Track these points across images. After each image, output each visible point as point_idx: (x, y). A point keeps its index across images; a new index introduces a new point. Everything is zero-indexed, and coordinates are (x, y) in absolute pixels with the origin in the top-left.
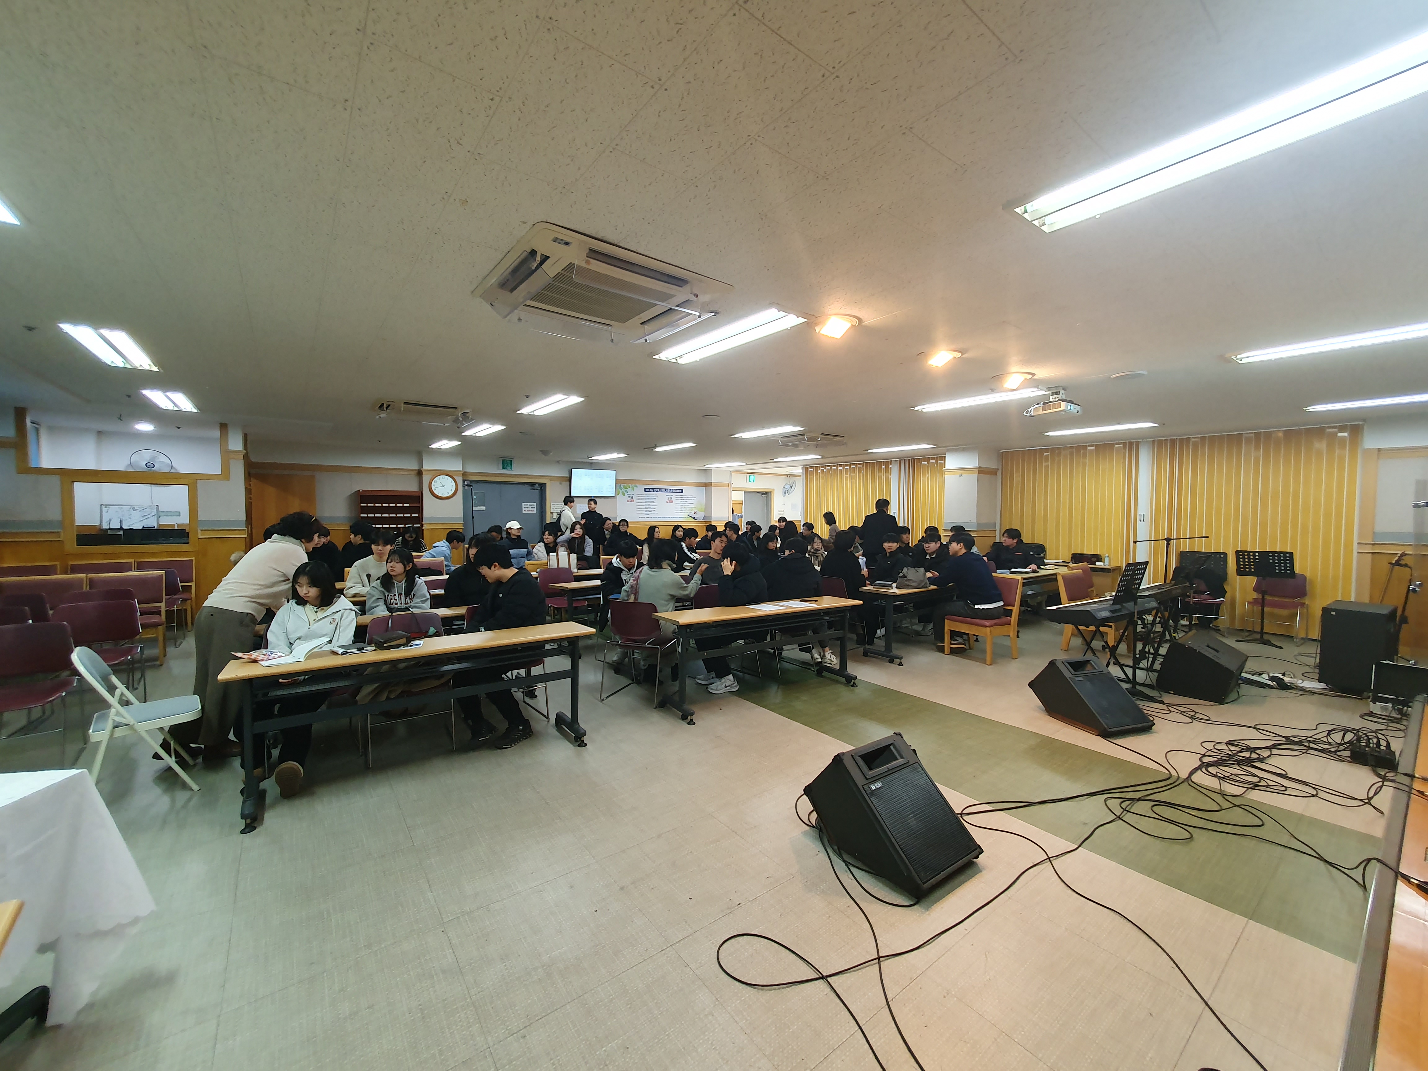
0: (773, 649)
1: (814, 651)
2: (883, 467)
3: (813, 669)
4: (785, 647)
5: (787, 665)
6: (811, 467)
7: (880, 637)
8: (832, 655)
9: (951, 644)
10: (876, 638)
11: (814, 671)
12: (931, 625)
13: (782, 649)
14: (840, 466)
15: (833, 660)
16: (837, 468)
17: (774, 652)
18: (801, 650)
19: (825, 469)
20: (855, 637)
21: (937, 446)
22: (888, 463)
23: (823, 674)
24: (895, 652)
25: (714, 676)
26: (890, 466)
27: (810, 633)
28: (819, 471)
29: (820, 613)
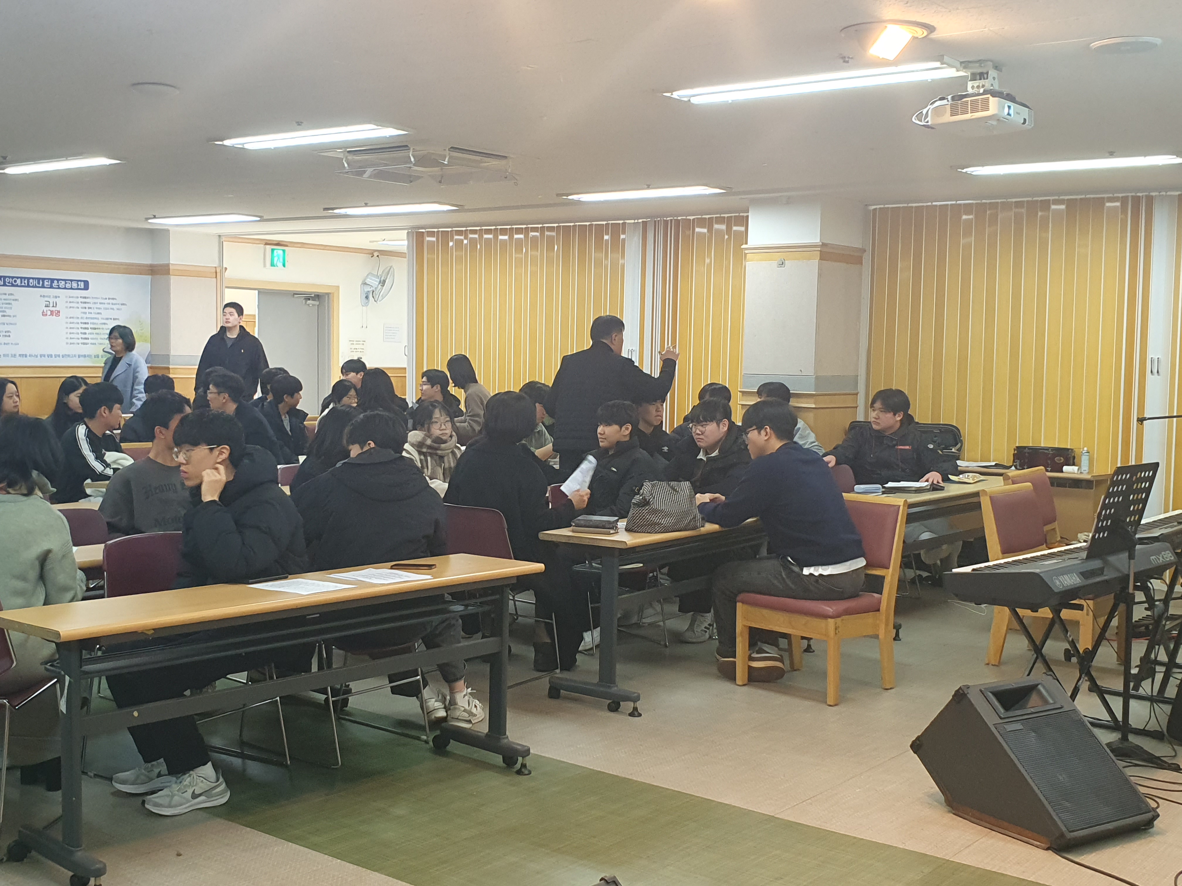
0: (324, 691)
1: (426, 693)
2: (606, 237)
3: (424, 737)
4: (354, 686)
5: (358, 732)
6: (431, 234)
7: (592, 649)
8: (472, 699)
9: (751, 659)
10: (581, 652)
11: (426, 742)
12: (709, 617)
13: (349, 691)
14: (503, 232)
15: (474, 710)
16: (496, 237)
17: (327, 700)
18: (395, 691)
19: (466, 238)
20: (530, 653)
21: (730, 192)
22: (616, 230)
23: (449, 748)
24: (623, 686)
25: (164, 769)
26: (622, 237)
27: (419, 646)
28: (451, 244)
29: (443, 595)
